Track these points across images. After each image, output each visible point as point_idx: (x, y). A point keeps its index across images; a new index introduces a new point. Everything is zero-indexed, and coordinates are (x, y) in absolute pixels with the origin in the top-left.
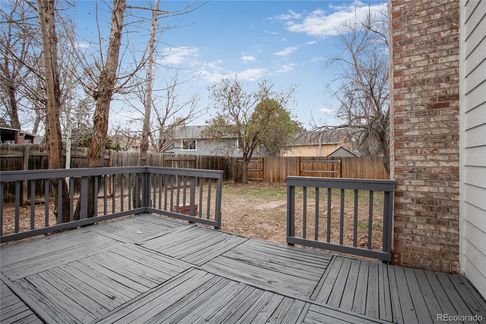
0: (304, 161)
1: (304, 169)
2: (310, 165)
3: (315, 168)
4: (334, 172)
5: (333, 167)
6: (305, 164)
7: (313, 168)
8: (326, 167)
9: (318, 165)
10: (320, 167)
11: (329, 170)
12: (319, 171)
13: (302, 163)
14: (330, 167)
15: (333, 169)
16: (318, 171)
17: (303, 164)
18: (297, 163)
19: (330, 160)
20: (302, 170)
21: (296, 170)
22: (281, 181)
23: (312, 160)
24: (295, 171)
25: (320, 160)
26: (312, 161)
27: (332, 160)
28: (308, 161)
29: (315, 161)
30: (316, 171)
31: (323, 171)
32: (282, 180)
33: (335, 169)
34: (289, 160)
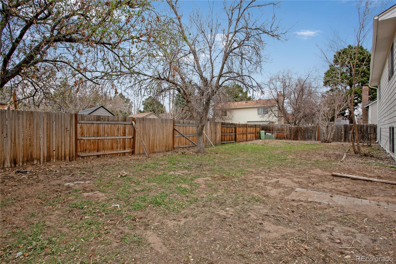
0: (83, 122)
1: (82, 134)
2: (93, 128)
3: (101, 133)
4: (126, 137)
5: (125, 130)
6: (85, 127)
7: (98, 133)
8: (116, 131)
9: (106, 129)
10: (109, 131)
11: (120, 134)
12: (108, 138)
13: (79, 126)
14: (121, 131)
15: (124, 134)
16: (106, 138)
17: (81, 127)
18: (71, 124)
19: (121, 121)
20: (79, 137)
21: (70, 137)
22: (35, 162)
23: (97, 120)
24: (68, 139)
25: (108, 121)
26: (98, 122)
27: (123, 121)
28: (91, 122)
29: (102, 122)
30: (103, 138)
31: (113, 138)
32: (39, 160)
33: (127, 134)
34: (54, 119)
